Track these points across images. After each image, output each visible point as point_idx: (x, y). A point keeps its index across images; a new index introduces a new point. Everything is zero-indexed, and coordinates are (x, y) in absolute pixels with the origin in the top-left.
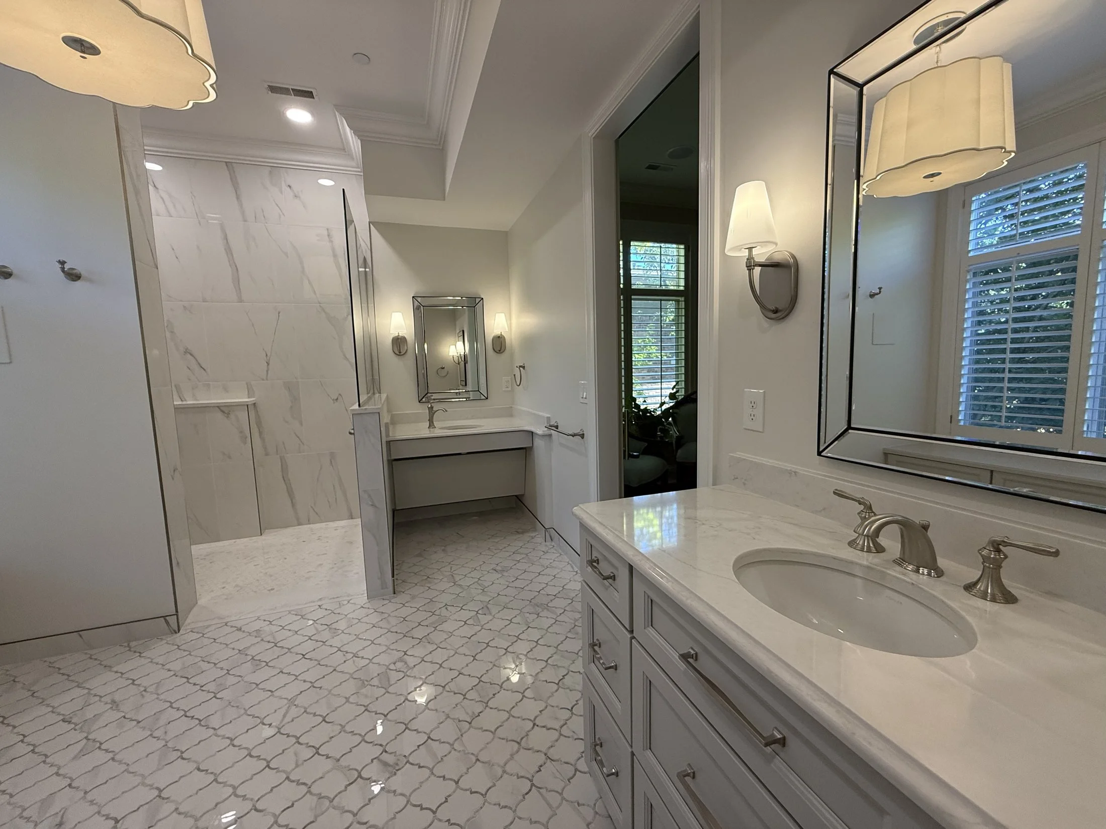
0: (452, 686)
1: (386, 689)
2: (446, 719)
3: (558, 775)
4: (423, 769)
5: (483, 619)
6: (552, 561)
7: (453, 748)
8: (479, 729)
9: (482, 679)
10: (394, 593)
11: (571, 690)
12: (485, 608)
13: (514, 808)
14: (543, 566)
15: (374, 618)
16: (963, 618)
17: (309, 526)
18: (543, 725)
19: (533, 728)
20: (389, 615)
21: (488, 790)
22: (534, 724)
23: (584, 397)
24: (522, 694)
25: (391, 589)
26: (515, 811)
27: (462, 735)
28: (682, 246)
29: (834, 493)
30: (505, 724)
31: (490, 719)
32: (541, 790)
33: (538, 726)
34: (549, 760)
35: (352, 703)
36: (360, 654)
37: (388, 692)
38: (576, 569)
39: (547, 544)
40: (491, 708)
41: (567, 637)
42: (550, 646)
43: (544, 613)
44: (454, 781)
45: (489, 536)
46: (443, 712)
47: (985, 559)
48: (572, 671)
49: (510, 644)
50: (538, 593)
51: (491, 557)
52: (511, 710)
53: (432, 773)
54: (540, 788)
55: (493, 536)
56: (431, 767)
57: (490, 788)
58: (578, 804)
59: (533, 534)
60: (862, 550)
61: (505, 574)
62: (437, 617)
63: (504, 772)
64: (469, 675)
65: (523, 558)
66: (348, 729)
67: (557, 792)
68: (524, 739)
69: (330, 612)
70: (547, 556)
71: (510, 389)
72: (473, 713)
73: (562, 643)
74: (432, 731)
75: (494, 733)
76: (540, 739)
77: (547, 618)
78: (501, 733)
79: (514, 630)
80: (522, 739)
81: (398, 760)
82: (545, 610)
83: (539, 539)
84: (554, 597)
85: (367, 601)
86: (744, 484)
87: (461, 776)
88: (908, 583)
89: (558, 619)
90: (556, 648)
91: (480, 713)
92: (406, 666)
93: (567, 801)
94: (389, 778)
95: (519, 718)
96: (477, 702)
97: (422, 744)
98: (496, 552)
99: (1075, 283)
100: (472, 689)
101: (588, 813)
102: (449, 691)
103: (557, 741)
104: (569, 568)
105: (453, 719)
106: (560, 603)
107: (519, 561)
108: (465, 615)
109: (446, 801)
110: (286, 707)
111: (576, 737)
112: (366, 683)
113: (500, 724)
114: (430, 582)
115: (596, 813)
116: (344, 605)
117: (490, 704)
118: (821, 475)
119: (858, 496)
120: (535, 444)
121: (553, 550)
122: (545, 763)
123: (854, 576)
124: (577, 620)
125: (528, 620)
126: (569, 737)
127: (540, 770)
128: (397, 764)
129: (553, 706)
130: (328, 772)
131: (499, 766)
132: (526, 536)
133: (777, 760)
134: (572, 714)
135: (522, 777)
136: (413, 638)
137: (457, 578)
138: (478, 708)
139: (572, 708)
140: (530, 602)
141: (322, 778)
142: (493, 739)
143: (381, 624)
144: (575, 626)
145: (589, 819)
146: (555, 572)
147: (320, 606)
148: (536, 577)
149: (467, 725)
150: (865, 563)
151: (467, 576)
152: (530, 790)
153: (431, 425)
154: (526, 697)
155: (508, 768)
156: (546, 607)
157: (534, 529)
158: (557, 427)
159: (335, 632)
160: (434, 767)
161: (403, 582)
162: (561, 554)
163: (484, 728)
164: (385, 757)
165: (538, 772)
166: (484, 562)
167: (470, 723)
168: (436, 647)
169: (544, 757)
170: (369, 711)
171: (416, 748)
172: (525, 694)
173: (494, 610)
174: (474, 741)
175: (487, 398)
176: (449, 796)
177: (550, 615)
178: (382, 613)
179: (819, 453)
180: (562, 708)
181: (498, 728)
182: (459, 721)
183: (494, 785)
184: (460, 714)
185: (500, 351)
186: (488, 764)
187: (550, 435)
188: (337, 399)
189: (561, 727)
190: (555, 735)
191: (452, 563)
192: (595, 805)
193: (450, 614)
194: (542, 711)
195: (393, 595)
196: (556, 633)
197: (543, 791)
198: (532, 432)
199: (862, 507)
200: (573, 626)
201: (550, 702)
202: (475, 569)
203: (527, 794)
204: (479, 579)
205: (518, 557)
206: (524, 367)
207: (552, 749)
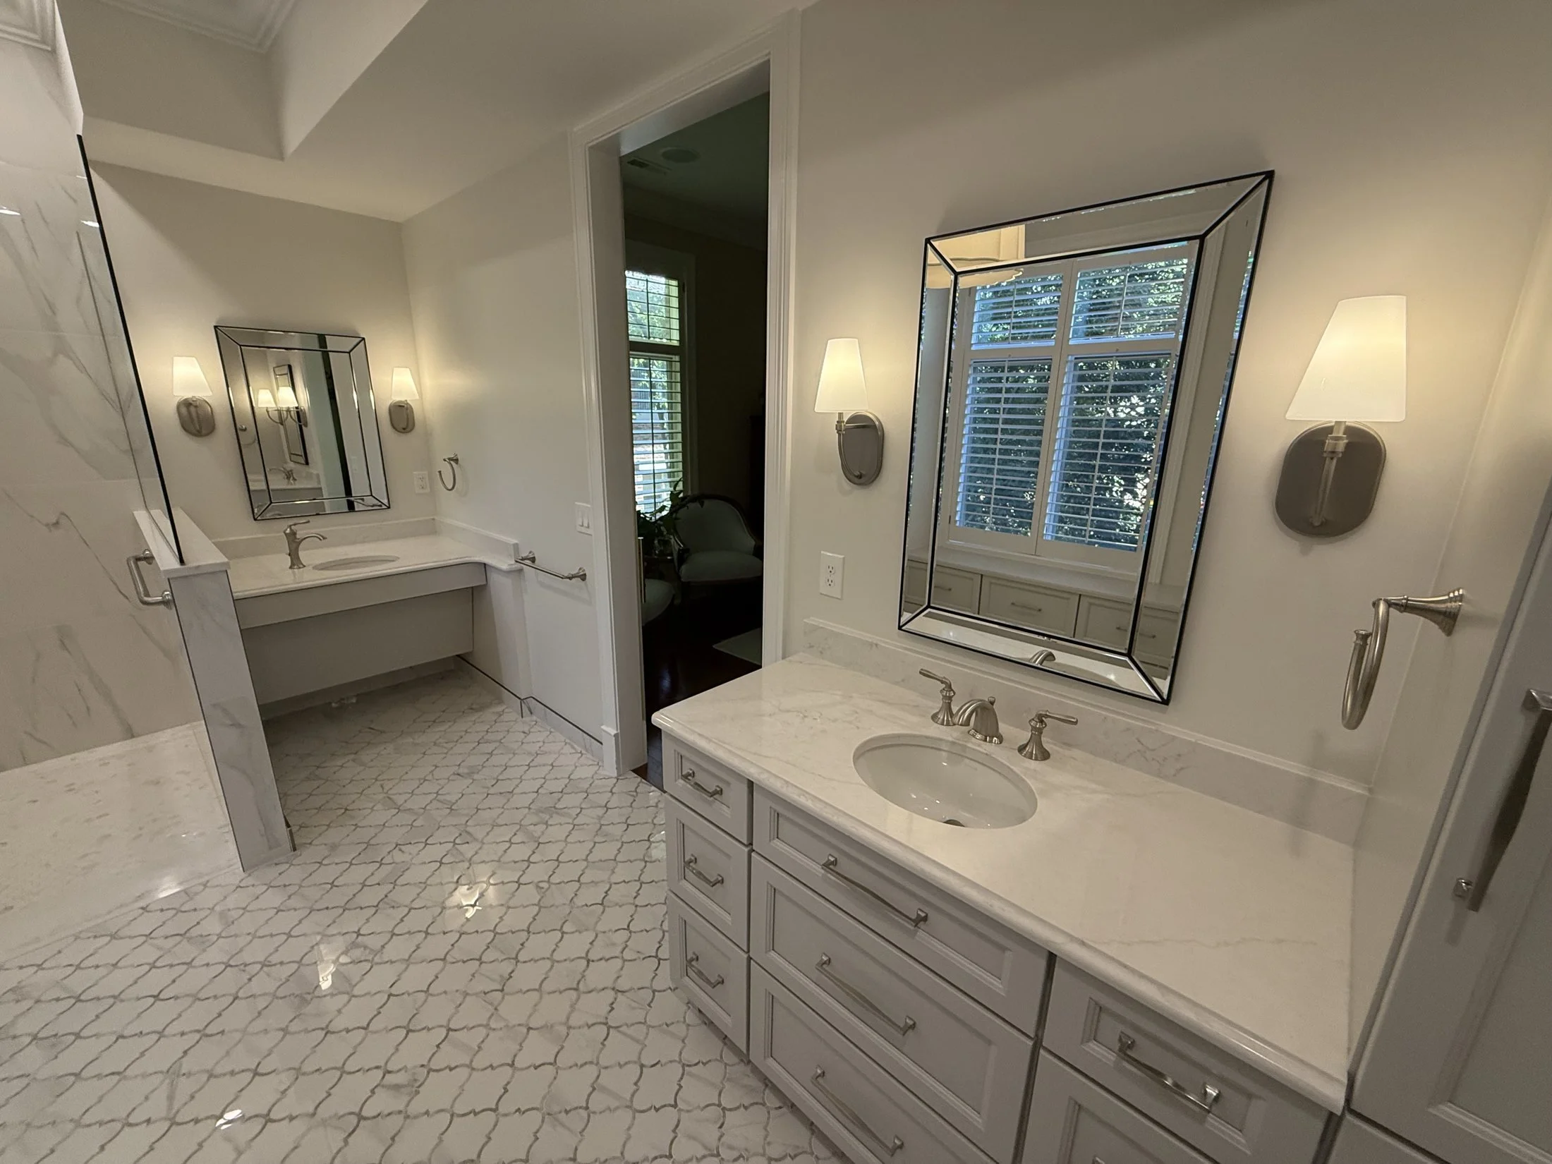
0: (456, 954)
1: (348, 993)
2: (465, 998)
3: (634, 1004)
4: (457, 1070)
5: (468, 850)
6: (541, 744)
7: (490, 1028)
8: (517, 992)
9: (498, 930)
10: (295, 849)
11: (620, 906)
12: (464, 834)
13: (595, 1062)
14: (530, 753)
15: (274, 899)
16: (1023, 780)
17: (26, 768)
18: (599, 957)
19: (588, 966)
20: (300, 886)
21: (556, 1056)
22: (588, 961)
23: (586, 525)
24: (560, 930)
25: (288, 845)
26: (597, 1064)
27: (496, 1009)
28: (674, 283)
29: (920, 673)
30: (551, 974)
31: (527, 976)
32: (621, 1029)
33: (593, 961)
34: (619, 994)
35: (295, 1033)
36: (275, 959)
37: (354, 996)
38: (579, 749)
39: (527, 719)
40: (525, 962)
41: (595, 843)
42: (577, 861)
43: (556, 819)
44: (508, 1065)
45: (430, 724)
46: (457, 991)
47: (1034, 728)
48: (615, 883)
49: (521, 873)
50: (536, 794)
51: (444, 755)
52: (552, 955)
53: (473, 1069)
54: (618, 1027)
55: (434, 721)
56: (468, 1062)
57: (558, 1053)
58: (667, 1025)
59: (499, 709)
60: (942, 724)
61: (476, 777)
62: (389, 867)
63: (569, 1028)
64: (477, 932)
65: (496, 748)
66: (308, 1067)
67: (640, 1023)
68: (581, 982)
69: (174, 912)
70: (530, 738)
71: (428, 490)
72: (501, 976)
73: (591, 852)
74: (449, 1020)
75: (539, 990)
76: (600, 975)
77: (561, 824)
78: (547, 986)
79: (519, 852)
80: (578, 984)
81: (414, 1074)
82: (554, 815)
83: (511, 714)
84: (560, 795)
85: (243, 875)
86: (821, 653)
87: (515, 1056)
88: (982, 753)
89: (575, 822)
90: (586, 860)
91: (511, 973)
92: (367, 951)
93: (653, 1027)
94: (409, 1102)
95: (565, 960)
96: (502, 961)
97: (443, 1041)
98: (449, 745)
99: (1047, 392)
100: (488, 947)
101: (680, 1030)
102: (454, 963)
103: (622, 969)
104: (567, 749)
105: (476, 994)
106: (570, 801)
107: (491, 754)
108: (436, 852)
109: (506, 1091)
110: (165, 1087)
111: (642, 957)
112: (309, 997)
113: (544, 976)
114: (353, 818)
115: (689, 1025)
116: (196, 894)
117: (521, 958)
118: (901, 647)
119: (940, 674)
120: (491, 583)
121: (537, 728)
122: (616, 999)
123: (940, 750)
124: (602, 817)
125: (536, 835)
126: (635, 960)
127: (613, 1009)
128: (416, 1080)
129: (604, 932)
130: (303, 1136)
131: (561, 1024)
132: (489, 715)
133: (920, 933)
134: (630, 932)
135: (593, 1025)
136: (361, 908)
137: (400, 800)
138: (506, 967)
139: (628, 926)
140: (530, 809)
141: (296, 1148)
142: (541, 998)
143: (293, 903)
144: (602, 825)
145: (683, 1034)
146: (549, 759)
147: (142, 908)
148: (525, 772)
149: (499, 994)
150: (950, 739)
151: (415, 792)
152: (608, 1034)
153: (296, 562)
154: (567, 933)
155: (572, 1022)
156: (554, 810)
157: (500, 701)
158: (533, 560)
159: (203, 941)
160: (472, 1061)
161: (301, 827)
162: (551, 732)
163: (524, 989)
164: (390, 1079)
165: (610, 1011)
166: (436, 767)
167: (502, 990)
168: (407, 910)
169: (612, 993)
170: (334, 1033)
171: (436, 1049)
172: (565, 929)
173: (479, 833)
174: (514, 1010)
175: (389, 508)
176: (508, 1083)
177: (563, 820)
178: (285, 886)
179: (900, 628)
180: (616, 931)
181: (542, 982)
182: (485, 993)
183: (562, 1047)
184: (481, 985)
185: (404, 429)
186: (547, 1028)
187: (521, 570)
188: (57, 523)
189: (622, 952)
190: (619, 962)
191: (380, 778)
192: (684, 1018)
193: (411, 856)
194: (593, 941)
195: (293, 853)
196: (580, 842)
197: (624, 1029)
198: (485, 564)
199: (944, 686)
200: (599, 825)
201: (600, 928)
202: (425, 780)
203: (605, 1040)
204: (437, 793)
205: (489, 748)
206: (456, 461)
207: (619, 981)
